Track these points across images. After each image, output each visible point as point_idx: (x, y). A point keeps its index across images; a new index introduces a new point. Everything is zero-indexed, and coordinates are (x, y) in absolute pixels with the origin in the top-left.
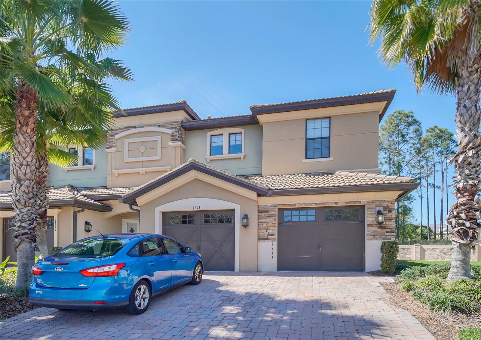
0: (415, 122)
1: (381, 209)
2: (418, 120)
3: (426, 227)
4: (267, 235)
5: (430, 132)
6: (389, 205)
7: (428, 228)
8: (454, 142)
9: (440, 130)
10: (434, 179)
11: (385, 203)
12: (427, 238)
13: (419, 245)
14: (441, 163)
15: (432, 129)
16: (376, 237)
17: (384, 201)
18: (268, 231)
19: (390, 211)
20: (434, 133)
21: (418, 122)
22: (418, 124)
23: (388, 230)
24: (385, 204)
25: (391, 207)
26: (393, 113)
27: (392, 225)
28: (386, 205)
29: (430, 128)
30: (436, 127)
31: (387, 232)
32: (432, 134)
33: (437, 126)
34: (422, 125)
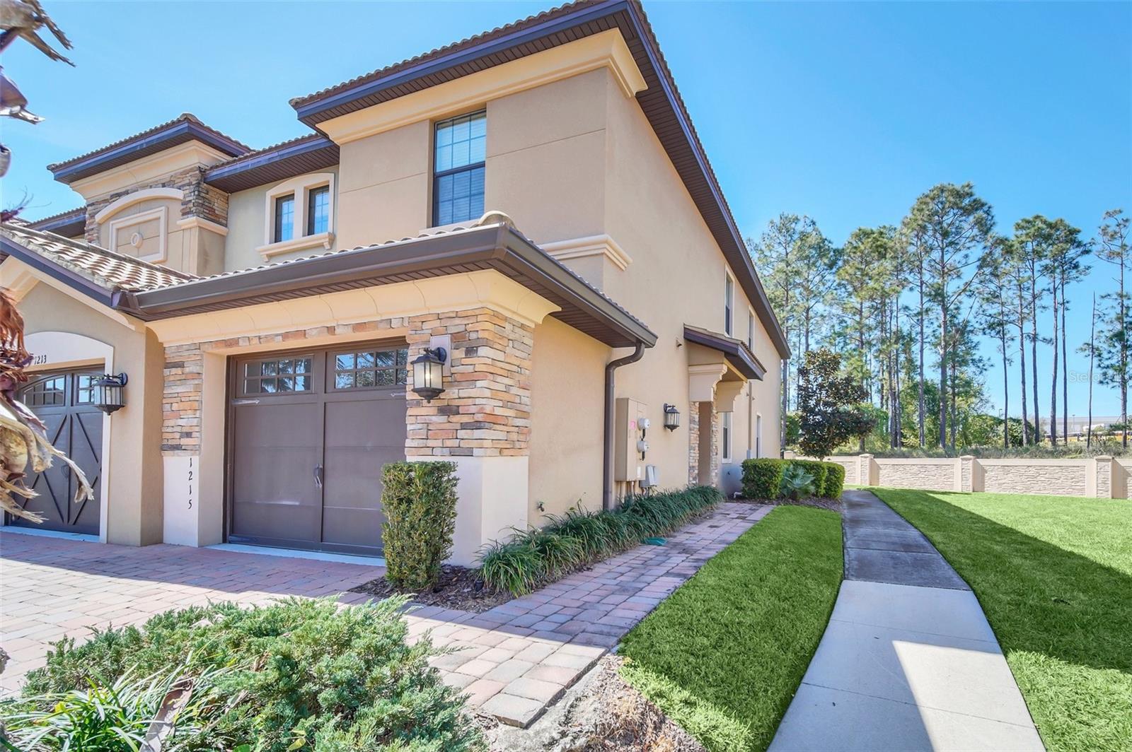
0: (978, 205)
1: (443, 342)
2: (984, 200)
3: (1018, 421)
4: (178, 436)
5: (1023, 228)
6: (469, 327)
7: (1023, 422)
8: (1079, 244)
9: (1045, 222)
10: (1035, 324)
11: (457, 321)
12: (1021, 443)
13: (970, 459)
14: (1052, 291)
15: (1028, 222)
16: (430, 443)
17: (457, 316)
18: (181, 422)
19: (471, 351)
20: (1032, 230)
21: (983, 205)
22: (985, 208)
23: (465, 419)
24: (456, 326)
25: (473, 336)
26: (927, 192)
27: (477, 401)
28: (462, 329)
29: (1023, 220)
30: (1037, 217)
31: (464, 426)
32: (1028, 231)
33: (1040, 214)
34: (994, 212)
